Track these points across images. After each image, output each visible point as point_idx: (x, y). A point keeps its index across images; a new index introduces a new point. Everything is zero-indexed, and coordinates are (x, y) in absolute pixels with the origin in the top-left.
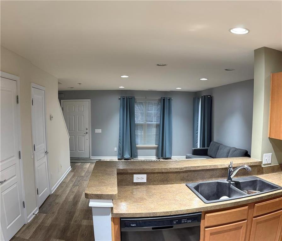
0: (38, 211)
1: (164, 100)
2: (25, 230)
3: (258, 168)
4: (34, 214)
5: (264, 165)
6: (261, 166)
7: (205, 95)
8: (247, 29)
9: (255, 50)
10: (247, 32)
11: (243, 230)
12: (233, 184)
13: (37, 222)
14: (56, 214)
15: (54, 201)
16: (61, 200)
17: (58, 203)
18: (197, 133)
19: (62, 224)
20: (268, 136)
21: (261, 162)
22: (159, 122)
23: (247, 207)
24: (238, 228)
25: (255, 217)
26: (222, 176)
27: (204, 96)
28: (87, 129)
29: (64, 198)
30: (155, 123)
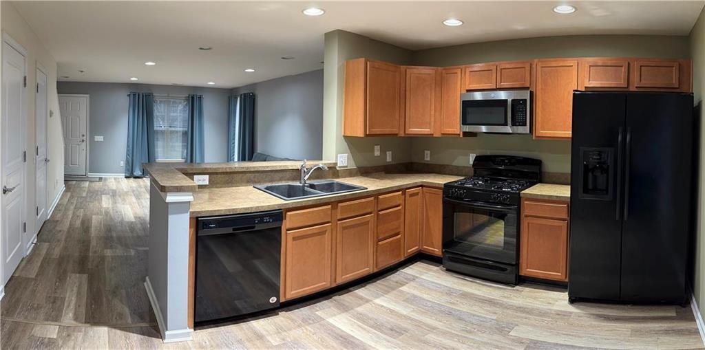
0: (36, 240)
1: (193, 98)
2: (26, 265)
3: (333, 170)
4: (33, 243)
5: (340, 167)
6: (336, 168)
7: (246, 92)
8: (322, 9)
9: (326, 34)
10: (322, 12)
11: (327, 236)
12: (307, 186)
13: (40, 254)
14: (63, 242)
15: (54, 228)
16: (65, 226)
17: (60, 231)
18: (234, 143)
19: (77, 254)
20: (343, 134)
21: (336, 164)
22: (186, 129)
23: (330, 206)
24: (322, 233)
25: (339, 220)
26: (294, 179)
27: (245, 94)
28: (83, 136)
29: (68, 223)
30: (181, 129)
